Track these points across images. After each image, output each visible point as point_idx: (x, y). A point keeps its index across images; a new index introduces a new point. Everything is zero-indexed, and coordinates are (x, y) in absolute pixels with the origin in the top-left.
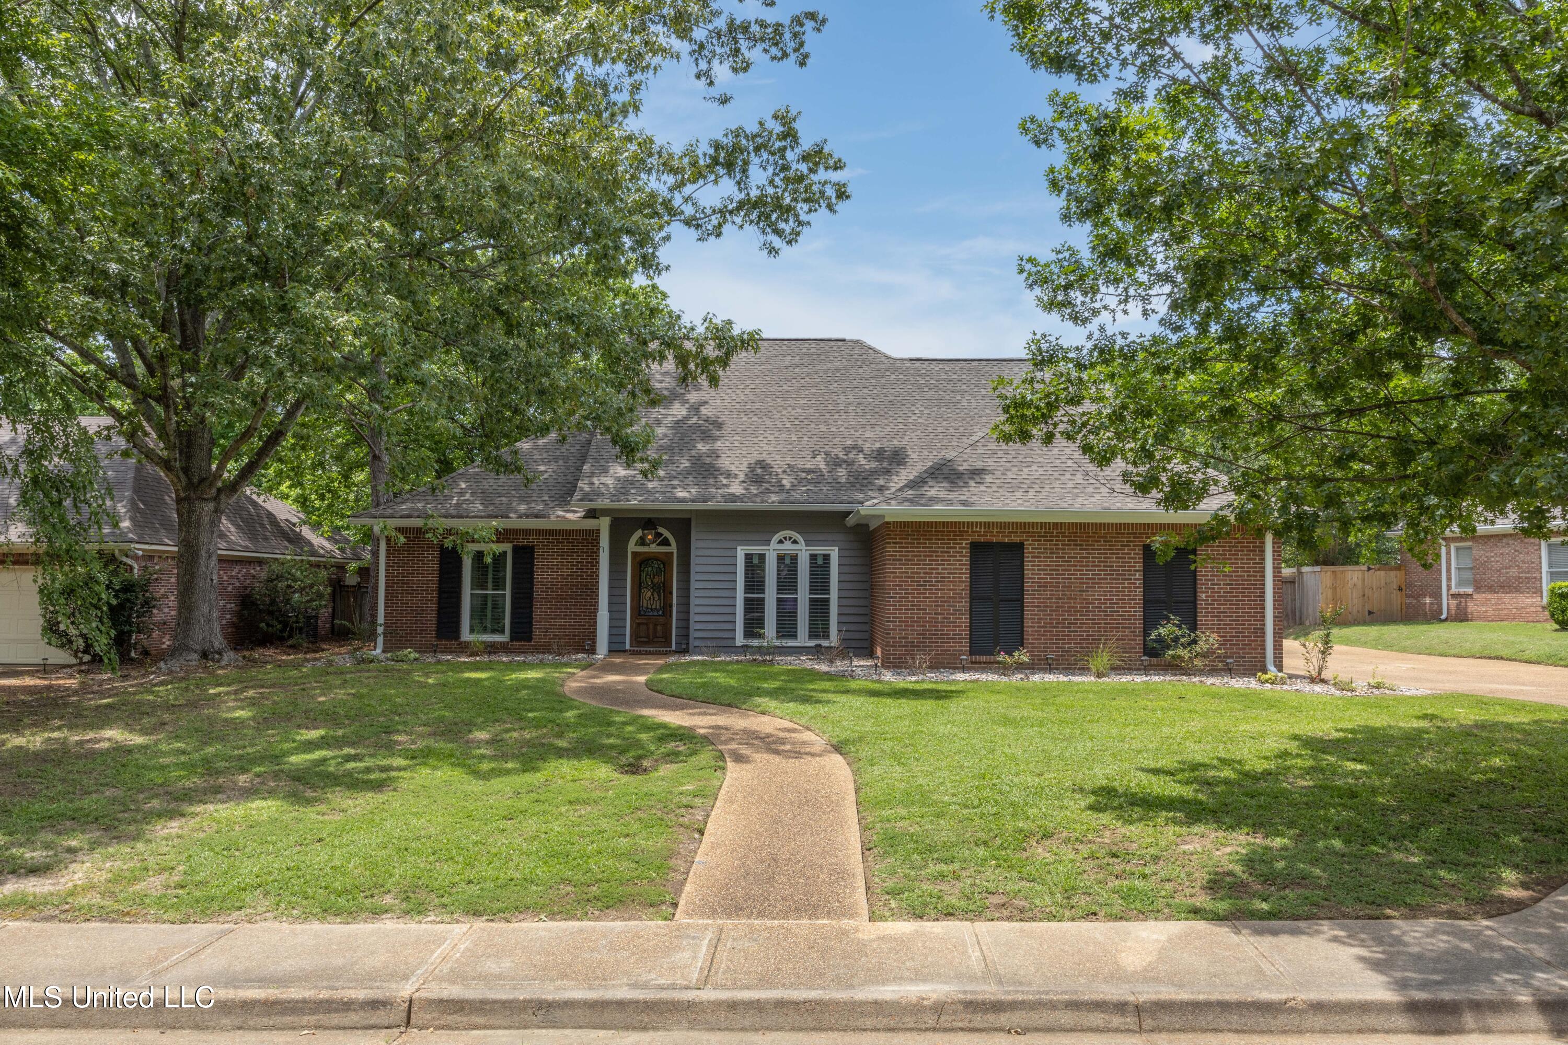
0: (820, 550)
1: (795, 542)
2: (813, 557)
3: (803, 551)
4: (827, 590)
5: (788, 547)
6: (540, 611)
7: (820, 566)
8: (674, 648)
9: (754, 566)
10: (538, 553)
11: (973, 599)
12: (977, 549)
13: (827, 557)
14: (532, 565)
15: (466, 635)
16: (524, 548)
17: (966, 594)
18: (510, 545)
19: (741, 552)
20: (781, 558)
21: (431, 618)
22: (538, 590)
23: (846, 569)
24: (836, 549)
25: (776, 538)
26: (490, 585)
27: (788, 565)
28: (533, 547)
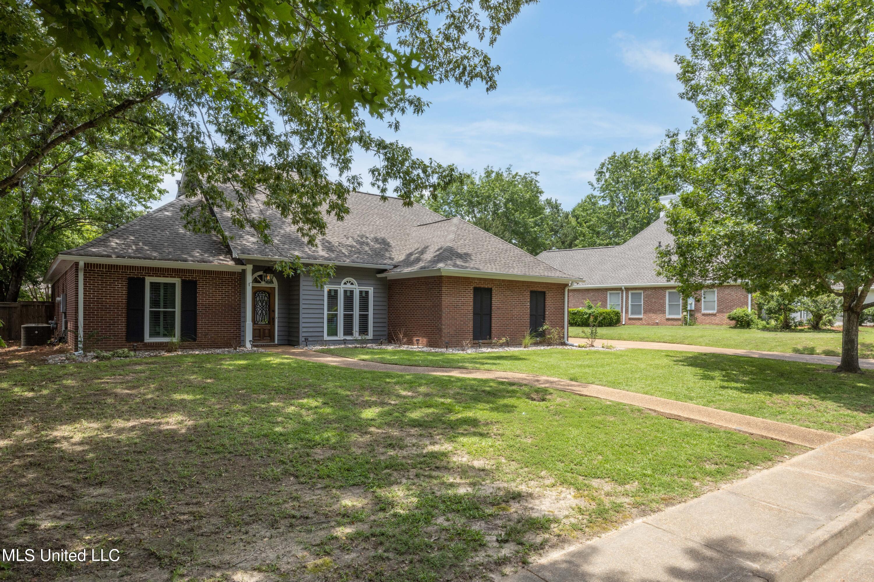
0: (364, 288)
1: (352, 284)
2: (361, 292)
3: (357, 289)
4: (367, 310)
5: (349, 286)
6: (201, 322)
7: (364, 297)
8: (276, 342)
9: (333, 296)
10: (199, 285)
11: (474, 314)
12: (477, 290)
13: (367, 293)
14: (196, 293)
15: (148, 339)
16: (190, 281)
17: (472, 311)
18: (179, 279)
19: (326, 288)
20: (345, 292)
21: (121, 327)
22: (200, 309)
23: (377, 299)
24: (372, 288)
25: (344, 281)
26: (162, 304)
27: (349, 297)
28: (196, 281)
